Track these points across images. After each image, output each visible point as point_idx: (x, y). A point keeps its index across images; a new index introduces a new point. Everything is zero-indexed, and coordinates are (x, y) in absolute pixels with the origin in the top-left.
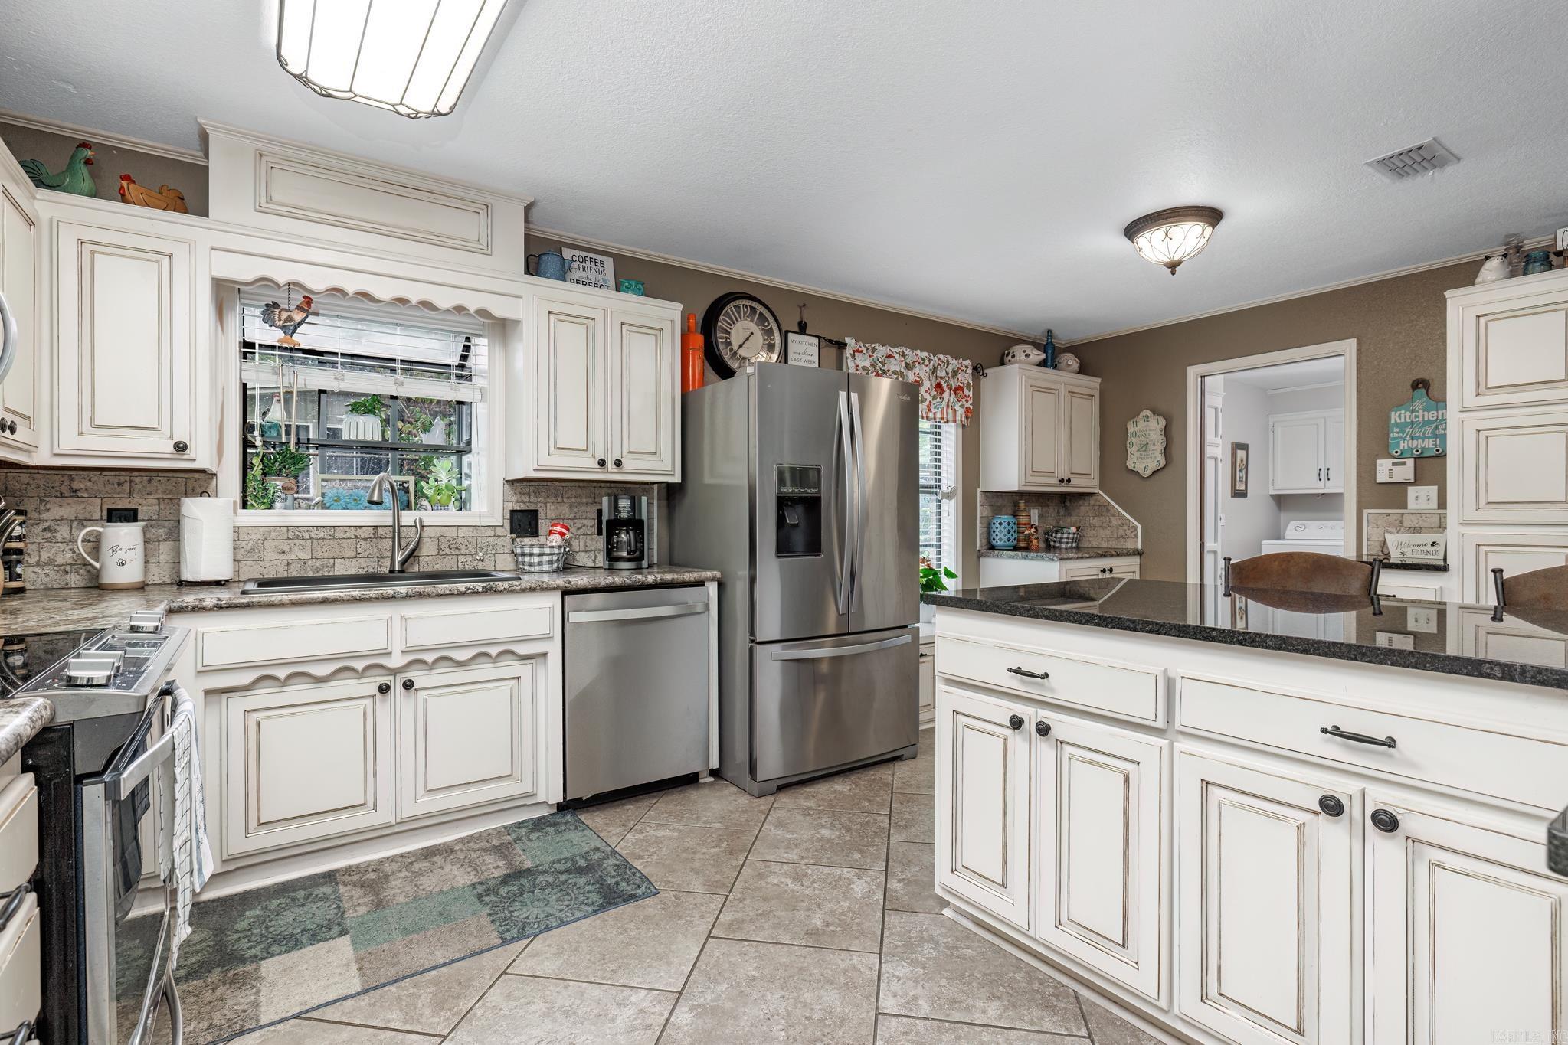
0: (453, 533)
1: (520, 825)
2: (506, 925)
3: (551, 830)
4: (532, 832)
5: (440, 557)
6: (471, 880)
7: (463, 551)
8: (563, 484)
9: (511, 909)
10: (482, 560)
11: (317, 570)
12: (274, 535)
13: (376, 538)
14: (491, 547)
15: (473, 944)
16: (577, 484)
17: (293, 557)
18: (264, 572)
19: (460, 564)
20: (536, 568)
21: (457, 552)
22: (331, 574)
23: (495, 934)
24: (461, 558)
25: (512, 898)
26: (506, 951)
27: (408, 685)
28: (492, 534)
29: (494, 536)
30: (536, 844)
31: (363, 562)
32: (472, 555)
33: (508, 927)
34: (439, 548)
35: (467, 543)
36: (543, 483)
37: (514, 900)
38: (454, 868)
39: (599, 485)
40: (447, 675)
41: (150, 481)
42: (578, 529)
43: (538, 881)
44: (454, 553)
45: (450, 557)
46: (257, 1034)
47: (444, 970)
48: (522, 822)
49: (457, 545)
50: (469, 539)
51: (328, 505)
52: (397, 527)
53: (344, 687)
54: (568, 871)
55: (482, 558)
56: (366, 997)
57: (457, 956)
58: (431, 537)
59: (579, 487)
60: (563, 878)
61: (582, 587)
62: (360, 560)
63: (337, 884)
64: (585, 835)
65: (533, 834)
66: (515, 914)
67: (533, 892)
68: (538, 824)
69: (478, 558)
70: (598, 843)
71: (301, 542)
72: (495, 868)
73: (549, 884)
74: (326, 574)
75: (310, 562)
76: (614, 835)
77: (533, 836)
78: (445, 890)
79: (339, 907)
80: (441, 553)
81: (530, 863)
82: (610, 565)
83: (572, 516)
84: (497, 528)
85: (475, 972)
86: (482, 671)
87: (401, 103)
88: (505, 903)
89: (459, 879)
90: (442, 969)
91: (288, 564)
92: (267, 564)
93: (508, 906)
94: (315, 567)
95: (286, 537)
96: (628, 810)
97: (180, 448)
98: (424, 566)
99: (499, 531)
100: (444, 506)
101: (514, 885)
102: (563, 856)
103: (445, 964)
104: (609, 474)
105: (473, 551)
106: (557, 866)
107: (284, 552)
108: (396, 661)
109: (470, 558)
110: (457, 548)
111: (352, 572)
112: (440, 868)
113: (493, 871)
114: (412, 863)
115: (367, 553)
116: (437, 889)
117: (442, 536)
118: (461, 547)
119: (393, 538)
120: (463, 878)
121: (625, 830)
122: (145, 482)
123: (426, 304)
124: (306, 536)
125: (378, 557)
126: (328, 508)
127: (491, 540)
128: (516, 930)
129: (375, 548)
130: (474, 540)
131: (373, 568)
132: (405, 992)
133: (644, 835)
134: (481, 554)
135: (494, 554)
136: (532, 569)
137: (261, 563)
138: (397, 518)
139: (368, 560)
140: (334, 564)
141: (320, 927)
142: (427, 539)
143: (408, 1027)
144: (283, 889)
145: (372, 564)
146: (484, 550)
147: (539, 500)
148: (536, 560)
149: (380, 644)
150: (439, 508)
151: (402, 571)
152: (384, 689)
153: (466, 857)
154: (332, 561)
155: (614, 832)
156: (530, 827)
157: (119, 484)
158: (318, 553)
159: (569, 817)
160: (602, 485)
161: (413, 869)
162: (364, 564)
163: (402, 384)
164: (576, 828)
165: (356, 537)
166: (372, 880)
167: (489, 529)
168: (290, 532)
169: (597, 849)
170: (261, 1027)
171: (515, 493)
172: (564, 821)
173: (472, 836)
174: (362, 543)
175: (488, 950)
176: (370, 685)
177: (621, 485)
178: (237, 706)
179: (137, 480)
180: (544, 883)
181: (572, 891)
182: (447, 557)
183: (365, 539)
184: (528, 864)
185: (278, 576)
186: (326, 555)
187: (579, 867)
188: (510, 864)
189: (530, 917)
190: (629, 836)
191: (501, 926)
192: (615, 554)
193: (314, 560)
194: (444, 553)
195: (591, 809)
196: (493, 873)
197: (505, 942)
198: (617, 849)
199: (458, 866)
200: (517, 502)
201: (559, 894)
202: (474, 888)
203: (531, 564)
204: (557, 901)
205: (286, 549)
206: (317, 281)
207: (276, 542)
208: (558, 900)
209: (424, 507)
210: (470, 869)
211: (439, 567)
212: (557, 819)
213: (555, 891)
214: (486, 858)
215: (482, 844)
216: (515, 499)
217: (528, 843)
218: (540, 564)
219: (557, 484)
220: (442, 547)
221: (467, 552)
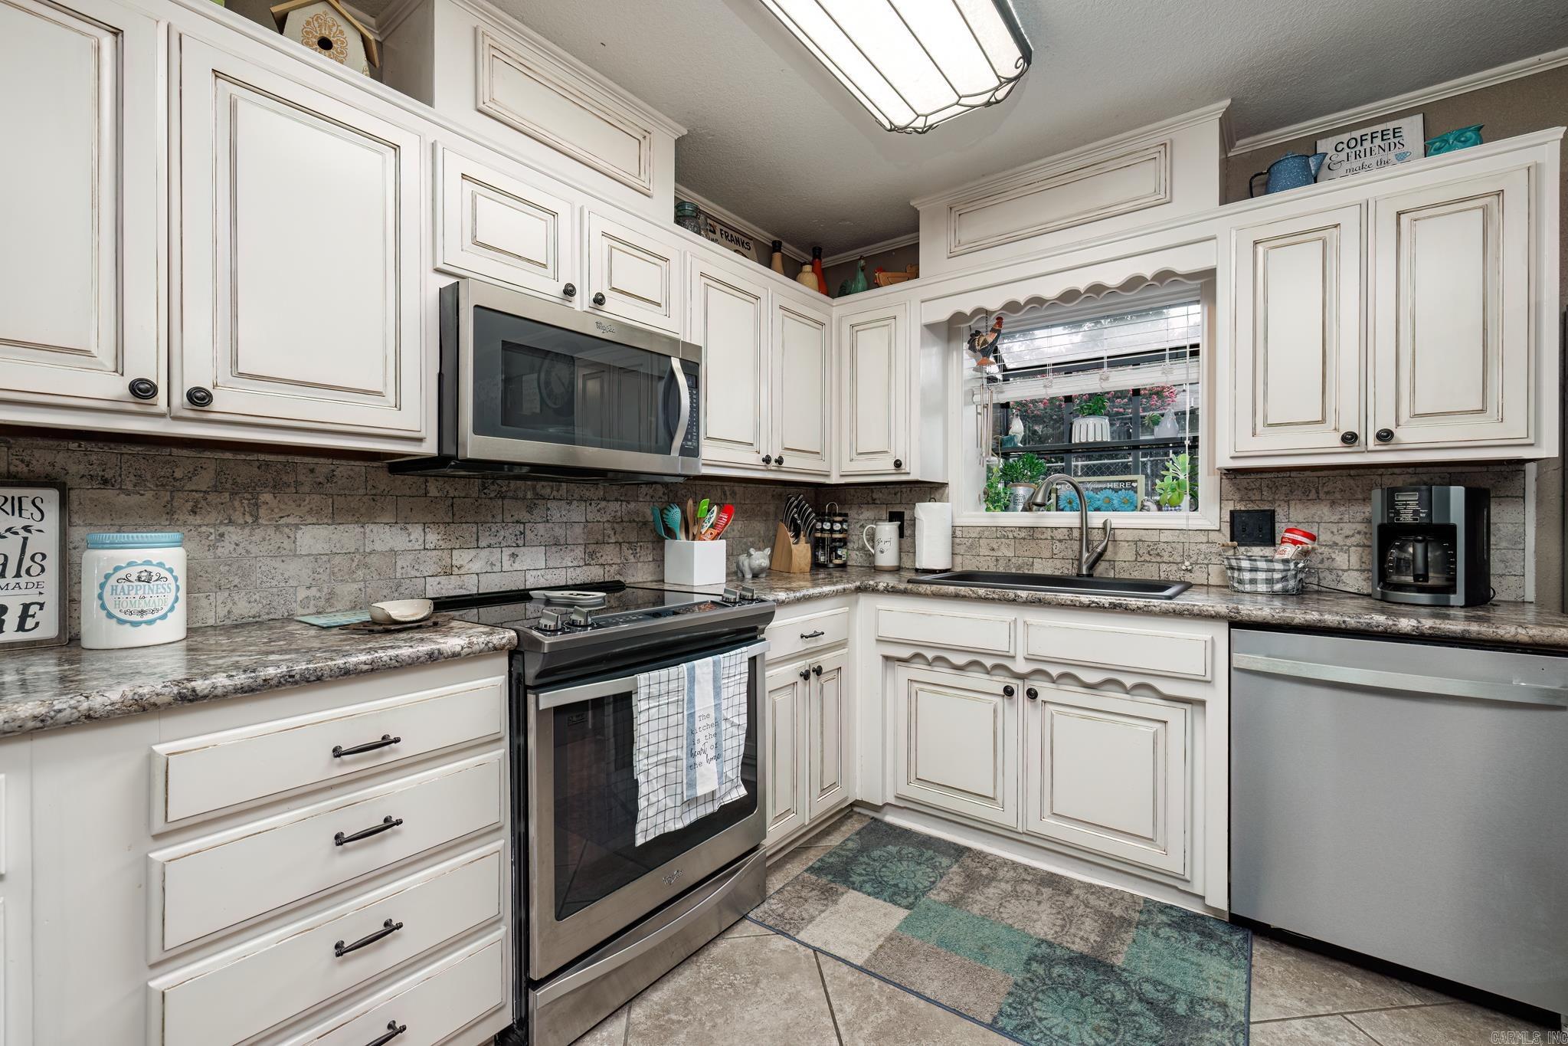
0: (1154, 537)
1: (1165, 909)
2: (1015, 1008)
3: (1196, 938)
4: (1169, 925)
5: (1138, 564)
6: (1046, 934)
7: (1166, 558)
8: (1319, 474)
9: (1040, 996)
10: (1190, 571)
11: (1019, 567)
12: (986, 534)
13: (1071, 540)
14: (1203, 556)
15: (968, 1000)
16: (1345, 472)
17: (1000, 554)
18: (980, 565)
19: (1162, 574)
20: (1248, 587)
21: (1159, 560)
22: (1030, 572)
23: (995, 1009)
24: (1164, 567)
25: (1055, 986)
26: (983, 1036)
27: (1032, 694)
28: (1205, 540)
29: (1208, 542)
30: (1158, 944)
31: (1058, 563)
32: (1177, 563)
33: (1014, 1012)
34: (1137, 553)
35: (1171, 550)
36: (1282, 474)
37: (1055, 990)
38: (1049, 911)
39: (1390, 470)
40: (1071, 694)
41: (910, 491)
42: (1347, 537)
43: (1104, 988)
44: (1154, 560)
45: (1150, 564)
46: (789, 942)
47: (922, 1004)
48: (1171, 907)
49: (1158, 551)
50: (1174, 545)
51: (1061, 507)
52: (1085, 529)
53: (975, 679)
54: (1151, 1004)
55: (1189, 568)
56: (857, 973)
57: (943, 1000)
58: (1128, 541)
59: (1350, 475)
60: (1135, 1006)
61: (1260, 620)
62: (1055, 561)
63: (957, 861)
64: (1229, 976)
65: (1167, 929)
66: (1036, 1005)
67: (1083, 996)
68: (1185, 922)
69: (1184, 568)
70: (1235, 1003)
71: (1007, 541)
72: (1083, 937)
73: (1112, 1002)
74: (1026, 572)
75: (1013, 560)
76: (1275, 1005)
77: (1165, 932)
78: (1016, 927)
79: (934, 882)
80: (1139, 559)
81: (1122, 960)
82: (1383, 594)
83: (1335, 518)
84: (1212, 534)
85: (938, 1031)
86: (1113, 700)
87: (960, 97)
88: (1045, 984)
89: (1038, 925)
90: (922, 1002)
91: (997, 560)
92: (982, 559)
93: (1043, 991)
94: (1017, 565)
95: (995, 536)
96: (1344, 985)
97: (898, 464)
98: (1120, 573)
99: (1213, 536)
100: (1175, 506)
101: (1075, 972)
102: (1168, 981)
103: (928, 1000)
104: (1370, 454)
105: (1179, 560)
106: (1147, 987)
107: (993, 550)
108: (1021, 666)
109: (1174, 567)
110: (1158, 555)
111: (1048, 572)
112: (1038, 902)
113: (1077, 940)
114: (1024, 880)
115: (1062, 554)
116: (1010, 922)
117: (1140, 540)
118: (1163, 553)
119: (1081, 540)
120: (1043, 924)
121: (1303, 1011)
122: (908, 492)
123: (1097, 289)
124: (1011, 536)
125: (1072, 559)
126: (1062, 510)
127: (1203, 547)
128: (1015, 1023)
129: (1070, 550)
130: (1179, 547)
131: (1068, 569)
132: (878, 997)
133: (1325, 1039)
134: (1187, 563)
135: (1207, 565)
136: (1240, 587)
137: (978, 558)
138: (1084, 519)
139: (1063, 561)
140: (1033, 563)
141: (906, 890)
142: (1123, 543)
143: (842, 1030)
144: (927, 842)
145: (1067, 566)
146: (1193, 559)
147: (1276, 497)
148: (1247, 576)
149: (1002, 645)
150: (1170, 508)
151: (1090, 575)
152: (1009, 692)
153: (1072, 907)
154: (1031, 560)
155: (1281, 1001)
156: (1173, 919)
157: (895, 494)
158: (1020, 553)
159: (1238, 937)
160: (1397, 471)
161: (1018, 888)
162: (1059, 566)
163: (1107, 379)
164: (1229, 959)
165: (1052, 538)
166: (981, 875)
167: (1201, 534)
168: (999, 533)
169: (1224, 1005)
170: (794, 939)
171: (1238, 489)
172: (1226, 938)
173: (1103, 888)
174: (1058, 544)
175: (973, 1020)
176: (997, 684)
177: (1436, 469)
178: (904, 673)
179: (904, 490)
180: (1108, 996)
181: (1125, 1032)
182: (1146, 564)
183: (1060, 541)
184: (1119, 961)
185: (990, 570)
186: (1026, 554)
187: (1173, 1011)
188: (1101, 946)
189: (1044, 1022)
190: (1297, 1023)
191: (1010, 1005)
192: (1395, 578)
193: (1017, 558)
194: (1142, 559)
195: (1285, 948)
196: (1073, 943)
197: (992, 1026)
198: (1253, 1028)
199: (1054, 911)
200: (1241, 500)
201: (1106, 1024)
202: (1038, 946)
203: (1240, 582)
204: (1094, 1029)
205: (995, 547)
206: (994, 301)
207: (988, 540)
208: (1097, 1029)
209: (1146, 508)
210: (1059, 922)
211: (1137, 575)
212: (1220, 930)
213: (1109, 1015)
214: (1088, 922)
215: (1102, 904)
216: (1237, 497)
217: (1149, 936)
218: (1253, 581)
219: (1308, 473)
220: (1141, 552)
221: (1171, 559)
